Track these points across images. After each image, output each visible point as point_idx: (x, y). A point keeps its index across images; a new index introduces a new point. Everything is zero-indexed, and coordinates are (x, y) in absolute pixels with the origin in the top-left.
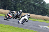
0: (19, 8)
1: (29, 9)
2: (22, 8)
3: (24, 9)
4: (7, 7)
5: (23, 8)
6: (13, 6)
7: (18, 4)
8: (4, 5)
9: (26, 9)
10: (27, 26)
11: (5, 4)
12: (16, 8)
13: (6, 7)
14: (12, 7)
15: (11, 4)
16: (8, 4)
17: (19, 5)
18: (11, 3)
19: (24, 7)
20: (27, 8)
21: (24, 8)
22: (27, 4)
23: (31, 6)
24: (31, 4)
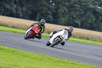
0: (64, 17)
1: (85, 20)
2: (70, 17)
3: (74, 20)
4: (38, 15)
5: (72, 17)
6: (52, 13)
7: (62, 8)
8: (32, 11)
9: (78, 19)
10: (79, 57)
11: (34, 9)
12: (57, 16)
13: (36, 15)
14: (49, 14)
15: (46, 9)
16: (40, 8)
17: (63, 11)
18: (48, 7)
19: (74, 16)
20: (79, 17)
21: (73, 18)
22: (81, 8)
23: (89, 13)
24: (88, 9)
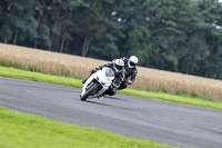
0: (143, 48)
1: (188, 55)
2: (154, 47)
3: (164, 54)
4: (87, 43)
5: (160, 47)
6: (116, 39)
7: (138, 29)
8: (73, 35)
9: (173, 52)
11: (78, 30)
12: (126, 46)
13: (81, 42)
14: (109, 41)
15: (103, 29)
16: (91, 28)
17: (141, 35)
18: (107, 26)
19: (165, 46)
20: (175, 47)
21: (163, 50)
22: (179, 28)
23: (196, 39)
24: (194, 31)
